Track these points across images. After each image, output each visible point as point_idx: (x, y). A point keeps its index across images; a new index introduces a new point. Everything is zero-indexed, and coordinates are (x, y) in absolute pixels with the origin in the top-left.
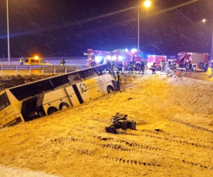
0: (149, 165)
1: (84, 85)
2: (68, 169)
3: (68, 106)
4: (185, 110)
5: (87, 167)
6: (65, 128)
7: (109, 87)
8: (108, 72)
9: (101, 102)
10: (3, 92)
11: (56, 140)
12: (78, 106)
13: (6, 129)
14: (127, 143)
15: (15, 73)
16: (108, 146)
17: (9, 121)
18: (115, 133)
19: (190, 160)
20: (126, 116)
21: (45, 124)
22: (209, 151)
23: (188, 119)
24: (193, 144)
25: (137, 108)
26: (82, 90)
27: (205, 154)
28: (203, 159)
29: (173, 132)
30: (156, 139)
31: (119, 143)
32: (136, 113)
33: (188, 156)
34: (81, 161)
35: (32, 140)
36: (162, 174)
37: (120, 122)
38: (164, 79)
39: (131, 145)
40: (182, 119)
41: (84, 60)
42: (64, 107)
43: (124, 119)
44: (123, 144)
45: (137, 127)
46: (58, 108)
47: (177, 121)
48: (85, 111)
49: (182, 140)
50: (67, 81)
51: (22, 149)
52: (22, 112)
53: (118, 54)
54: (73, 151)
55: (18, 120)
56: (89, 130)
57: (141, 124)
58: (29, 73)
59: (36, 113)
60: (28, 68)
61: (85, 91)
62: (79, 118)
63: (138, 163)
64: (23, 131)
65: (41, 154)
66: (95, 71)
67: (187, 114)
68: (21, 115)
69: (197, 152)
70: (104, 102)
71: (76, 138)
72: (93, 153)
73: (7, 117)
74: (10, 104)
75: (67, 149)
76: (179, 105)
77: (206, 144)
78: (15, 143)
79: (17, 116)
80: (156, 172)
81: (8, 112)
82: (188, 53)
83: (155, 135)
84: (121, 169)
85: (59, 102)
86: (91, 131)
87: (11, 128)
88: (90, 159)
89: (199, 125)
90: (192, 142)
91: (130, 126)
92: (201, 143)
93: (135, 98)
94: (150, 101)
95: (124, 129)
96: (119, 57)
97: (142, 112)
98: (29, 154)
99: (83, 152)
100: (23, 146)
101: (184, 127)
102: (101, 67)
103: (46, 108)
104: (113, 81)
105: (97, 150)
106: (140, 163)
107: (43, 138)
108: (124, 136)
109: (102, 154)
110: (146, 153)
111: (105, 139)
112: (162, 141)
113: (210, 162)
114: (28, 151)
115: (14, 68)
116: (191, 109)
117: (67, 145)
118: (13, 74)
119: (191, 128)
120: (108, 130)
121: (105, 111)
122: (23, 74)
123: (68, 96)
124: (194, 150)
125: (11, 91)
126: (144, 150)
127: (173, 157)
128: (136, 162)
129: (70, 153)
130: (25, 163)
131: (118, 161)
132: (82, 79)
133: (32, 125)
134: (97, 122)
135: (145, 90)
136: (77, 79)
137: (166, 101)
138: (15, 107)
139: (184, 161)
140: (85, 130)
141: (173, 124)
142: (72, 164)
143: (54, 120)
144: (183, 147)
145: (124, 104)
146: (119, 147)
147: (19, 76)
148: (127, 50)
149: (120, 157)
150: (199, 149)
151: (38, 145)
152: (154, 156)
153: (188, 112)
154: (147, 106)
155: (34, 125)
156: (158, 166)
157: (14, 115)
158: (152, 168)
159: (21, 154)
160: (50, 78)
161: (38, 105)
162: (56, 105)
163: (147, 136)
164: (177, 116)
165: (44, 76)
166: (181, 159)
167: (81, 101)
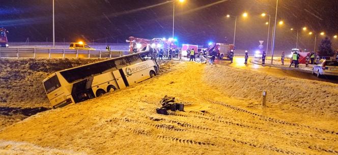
0: (204, 144)
1: (129, 69)
2: (128, 149)
3: (115, 89)
4: (222, 93)
5: (146, 147)
6: (117, 109)
7: (152, 72)
8: (150, 58)
9: (146, 85)
10: (53, 74)
11: (111, 121)
12: (125, 89)
13: (59, 110)
14: (179, 124)
15: (63, 57)
16: (162, 126)
17: (59, 102)
18: (166, 114)
19: (240, 139)
20: (174, 98)
21: (96, 105)
22: (253, 131)
23: (227, 101)
24: (238, 124)
25: (180, 91)
26: (128, 74)
27: (251, 133)
28: (250, 138)
29: (217, 113)
30: (204, 120)
31: (171, 124)
32: (181, 96)
33: (236, 136)
34: (140, 141)
35: (86, 120)
36: (218, 152)
37: (170, 104)
38: (199, 66)
39: (183, 125)
40: (222, 101)
41: (126, 46)
42: (112, 89)
43: (173, 101)
44: (176, 124)
45: (185, 109)
46: (106, 90)
47: (218, 103)
48: (133, 94)
49: (227, 120)
50: (114, 66)
51: (79, 130)
52: (73, 94)
53: (157, 42)
54: (129, 131)
55: (68, 101)
56: (140, 112)
57: (187, 106)
58: (76, 57)
59: (85, 95)
60: (75, 52)
61: (131, 75)
62: (128, 100)
63: (193, 142)
64: (76, 112)
65: (99, 134)
66: (139, 57)
67: (224, 97)
68: (71, 97)
69: (243, 132)
70: (149, 85)
71: (129, 118)
72: (149, 133)
73: (57, 98)
74: (60, 86)
75: (123, 129)
76: (217, 88)
77: (249, 124)
78: (70, 124)
79: (68, 98)
80: (212, 150)
81: (59, 93)
82: (217, 44)
83: (202, 116)
84: (180, 148)
85: (107, 85)
86: (142, 112)
87: (63, 109)
88: (148, 139)
89: (239, 107)
90: (237, 122)
91: (178, 107)
92: (245, 123)
93: (176, 82)
94: (190, 85)
95: (174, 110)
96: (158, 45)
97: (185, 95)
98: (87, 134)
99: (140, 133)
100: (78, 126)
101: (226, 109)
102: (144, 53)
103: (95, 90)
104: (155, 67)
105: (153, 130)
106: (196, 143)
107: (98, 118)
108: (174, 117)
109: (158, 135)
110: (198, 133)
111: (157, 120)
112: (210, 121)
113: (257, 141)
114: (85, 131)
115: (62, 52)
116: (228, 92)
117: (123, 126)
118: (60, 58)
119: (232, 110)
120: (159, 111)
121: (151, 94)
122: (70, 58)
123: (115, 79)
124: (240, 130)
125: (62, 73)
126: (196, 130)
127: (225, 137)
128: (191, 142)
129: (127, 134)
130: (84, 144)
131: (175, 140)
132: (128, 64)
133: (84, 106)
134: (146, 104)
135: (184, 75)
136: (123, 64)
137: (204, 85)
138: (65, 89)
139: (234, 140)
140: (136, 111)
141: (215, 106)
142: (132, 144)
143: (105, 101)
144: (230, 127)
145: (168, 87)
146: (173, 127)
147: (66, 59)
148: (164, 39)
149: (176, 137)
150: (244, 129)
151: (94, 126)
152: (207, 136)
153: (225, 95)
154: (189, 89)
155: (86, 106)
156: (213, 145)
157: (65, 96)
158: (207, 147)
159: (79, 134)
160: (99, 62)
161: (88, 87)
162: (104, 87)
163: (195, 117)
164: (216, 99)
165: (91, 61)
166: (232, 139)
167: (127, 84)
